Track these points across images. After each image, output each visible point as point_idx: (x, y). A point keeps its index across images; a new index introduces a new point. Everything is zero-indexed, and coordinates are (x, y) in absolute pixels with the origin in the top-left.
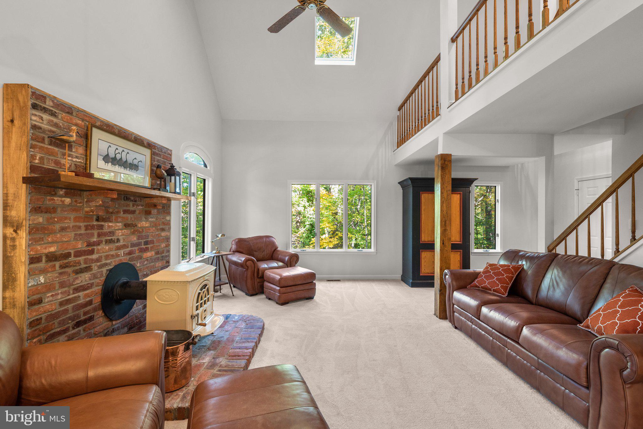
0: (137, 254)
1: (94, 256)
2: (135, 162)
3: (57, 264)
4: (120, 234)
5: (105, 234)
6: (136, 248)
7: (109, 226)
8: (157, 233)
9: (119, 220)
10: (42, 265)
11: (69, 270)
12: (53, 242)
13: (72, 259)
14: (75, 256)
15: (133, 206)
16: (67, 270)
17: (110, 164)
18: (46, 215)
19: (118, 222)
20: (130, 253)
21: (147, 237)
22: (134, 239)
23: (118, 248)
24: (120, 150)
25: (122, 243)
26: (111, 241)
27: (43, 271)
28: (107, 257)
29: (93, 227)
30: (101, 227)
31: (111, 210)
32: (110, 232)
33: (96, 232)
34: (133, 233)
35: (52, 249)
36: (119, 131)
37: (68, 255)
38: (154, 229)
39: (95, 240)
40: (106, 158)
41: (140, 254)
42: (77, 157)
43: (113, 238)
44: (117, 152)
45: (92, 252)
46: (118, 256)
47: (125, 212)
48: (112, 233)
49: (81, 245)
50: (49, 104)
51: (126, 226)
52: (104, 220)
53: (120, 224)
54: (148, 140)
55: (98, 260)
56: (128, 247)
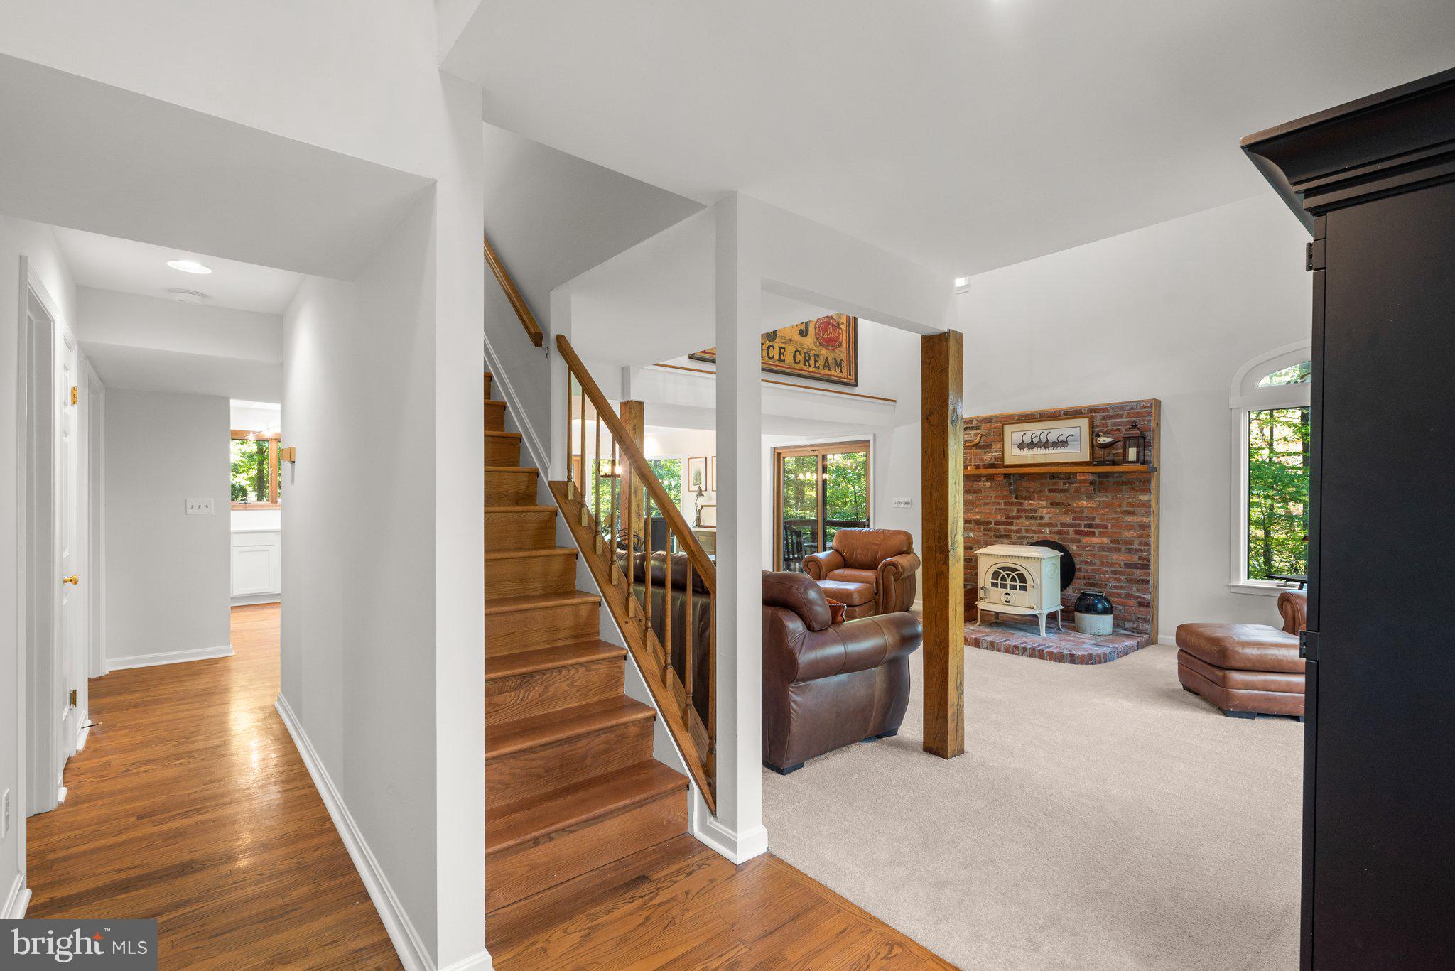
0: (1072, 534)
1: (1013, 528)
2: (1061, 439)
3: (982, 528)
4: (1044, 512)
5: (1026, 511)
6: (1071, 530)
7: (1029, 504)
8: (1116, 516)
9: (1043, 498)
10: (972, 525)
11: (991, 534)
12: (979, 513)
13: (993, 526)
14: (995, 524)
15: (1064, 484)
16: (989, 533)
17: (1026, 449)
18: (975, 495)
19: (1041, 501)
20: (1059, 533)
21: (1094, 519)
22: (1068, 519)
23: (1041, 525)
24: (1038, 433)
25: (1047, 520)
26: (1032, 518)
27: (972, 530)
28: (1027, 531)
29: (1011, 504)
30: (1021, 504)
31: (1032, 490)
32: (1031, 510)
33: (1015, 509)
34: (1066, 512)
35: (978, 517)
36: (1040, 415)
37: (990, 523)
38: (1107, 510)
39: (1014, 514)
40: (1022, 446)
41: (1077, 536)
42: (996, 452)
43: (1035, 515)
44: (1034, 436)
45: (1011, 524)
46: (1042, 532)
47: (1050, 491)
48: (1035, 511)
49: (1000, 517)
50: (975, 424)
51: (1053, 504)
52: (1025, 498)
53: (1045, 503)
54: (1086, 407)
55: (1018, 531)
56: (1057, 526)
